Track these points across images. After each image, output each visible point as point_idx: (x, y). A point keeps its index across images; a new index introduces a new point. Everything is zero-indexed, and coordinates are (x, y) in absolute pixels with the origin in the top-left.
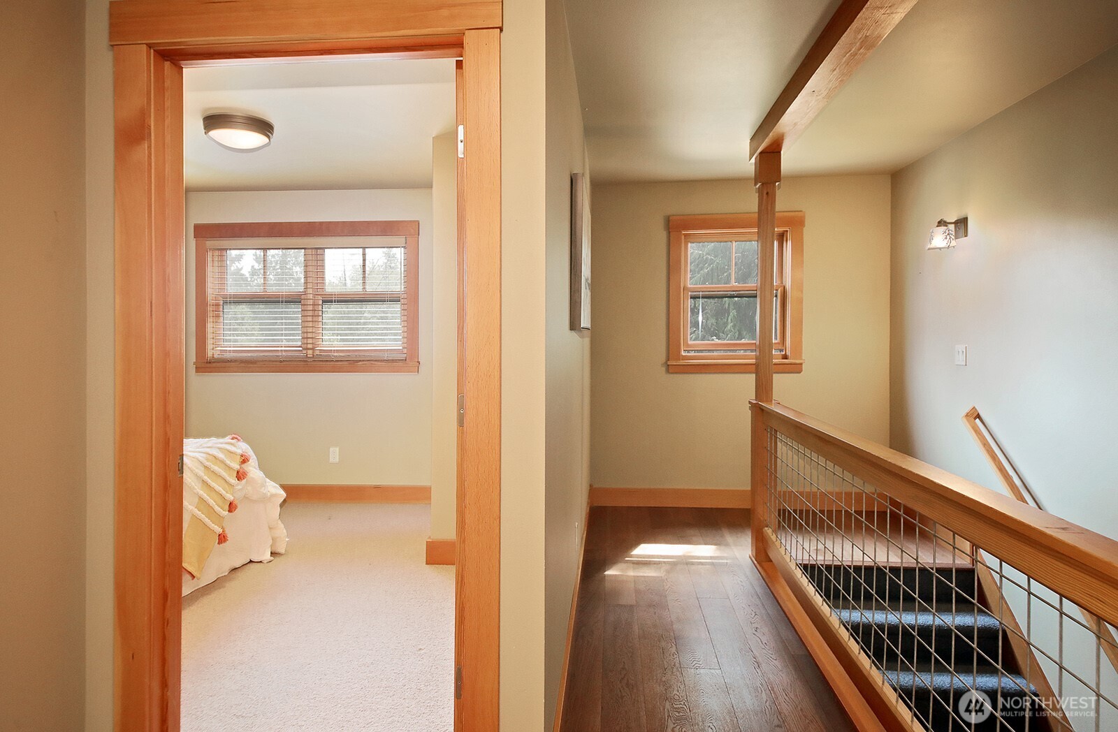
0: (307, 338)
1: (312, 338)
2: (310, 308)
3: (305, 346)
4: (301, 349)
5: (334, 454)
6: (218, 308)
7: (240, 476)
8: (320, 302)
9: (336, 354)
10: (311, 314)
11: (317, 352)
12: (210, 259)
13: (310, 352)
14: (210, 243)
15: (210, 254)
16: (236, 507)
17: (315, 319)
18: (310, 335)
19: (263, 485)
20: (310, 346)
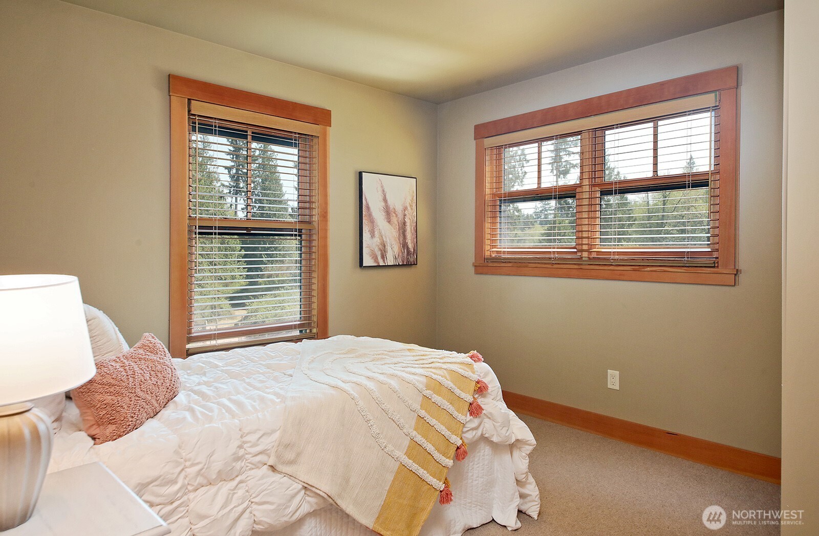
0: (582, 238)
1: (588, 238)
2: (586, 202)
3: (579, 247)
4: (575, 250)
5: (613, 380)
6: (495, 209)
7: (475, 410)
8: (598, 195)
9: (616, 257)
10: (587, 210)
11: (594, 255)
12: (488, 158)
13: (585, 254)
14: (489, 142)
15: (488, 152)
16: (465, 453)
17: (592, 215)
18: (585, 235)
19: (507, 423)
20: (585, 247)
